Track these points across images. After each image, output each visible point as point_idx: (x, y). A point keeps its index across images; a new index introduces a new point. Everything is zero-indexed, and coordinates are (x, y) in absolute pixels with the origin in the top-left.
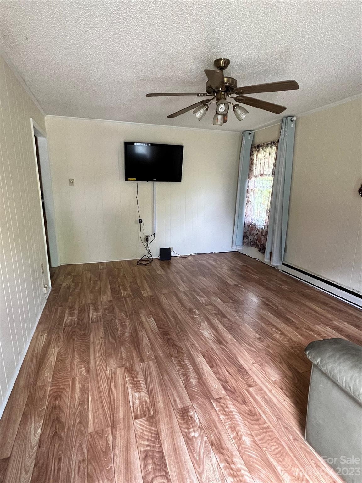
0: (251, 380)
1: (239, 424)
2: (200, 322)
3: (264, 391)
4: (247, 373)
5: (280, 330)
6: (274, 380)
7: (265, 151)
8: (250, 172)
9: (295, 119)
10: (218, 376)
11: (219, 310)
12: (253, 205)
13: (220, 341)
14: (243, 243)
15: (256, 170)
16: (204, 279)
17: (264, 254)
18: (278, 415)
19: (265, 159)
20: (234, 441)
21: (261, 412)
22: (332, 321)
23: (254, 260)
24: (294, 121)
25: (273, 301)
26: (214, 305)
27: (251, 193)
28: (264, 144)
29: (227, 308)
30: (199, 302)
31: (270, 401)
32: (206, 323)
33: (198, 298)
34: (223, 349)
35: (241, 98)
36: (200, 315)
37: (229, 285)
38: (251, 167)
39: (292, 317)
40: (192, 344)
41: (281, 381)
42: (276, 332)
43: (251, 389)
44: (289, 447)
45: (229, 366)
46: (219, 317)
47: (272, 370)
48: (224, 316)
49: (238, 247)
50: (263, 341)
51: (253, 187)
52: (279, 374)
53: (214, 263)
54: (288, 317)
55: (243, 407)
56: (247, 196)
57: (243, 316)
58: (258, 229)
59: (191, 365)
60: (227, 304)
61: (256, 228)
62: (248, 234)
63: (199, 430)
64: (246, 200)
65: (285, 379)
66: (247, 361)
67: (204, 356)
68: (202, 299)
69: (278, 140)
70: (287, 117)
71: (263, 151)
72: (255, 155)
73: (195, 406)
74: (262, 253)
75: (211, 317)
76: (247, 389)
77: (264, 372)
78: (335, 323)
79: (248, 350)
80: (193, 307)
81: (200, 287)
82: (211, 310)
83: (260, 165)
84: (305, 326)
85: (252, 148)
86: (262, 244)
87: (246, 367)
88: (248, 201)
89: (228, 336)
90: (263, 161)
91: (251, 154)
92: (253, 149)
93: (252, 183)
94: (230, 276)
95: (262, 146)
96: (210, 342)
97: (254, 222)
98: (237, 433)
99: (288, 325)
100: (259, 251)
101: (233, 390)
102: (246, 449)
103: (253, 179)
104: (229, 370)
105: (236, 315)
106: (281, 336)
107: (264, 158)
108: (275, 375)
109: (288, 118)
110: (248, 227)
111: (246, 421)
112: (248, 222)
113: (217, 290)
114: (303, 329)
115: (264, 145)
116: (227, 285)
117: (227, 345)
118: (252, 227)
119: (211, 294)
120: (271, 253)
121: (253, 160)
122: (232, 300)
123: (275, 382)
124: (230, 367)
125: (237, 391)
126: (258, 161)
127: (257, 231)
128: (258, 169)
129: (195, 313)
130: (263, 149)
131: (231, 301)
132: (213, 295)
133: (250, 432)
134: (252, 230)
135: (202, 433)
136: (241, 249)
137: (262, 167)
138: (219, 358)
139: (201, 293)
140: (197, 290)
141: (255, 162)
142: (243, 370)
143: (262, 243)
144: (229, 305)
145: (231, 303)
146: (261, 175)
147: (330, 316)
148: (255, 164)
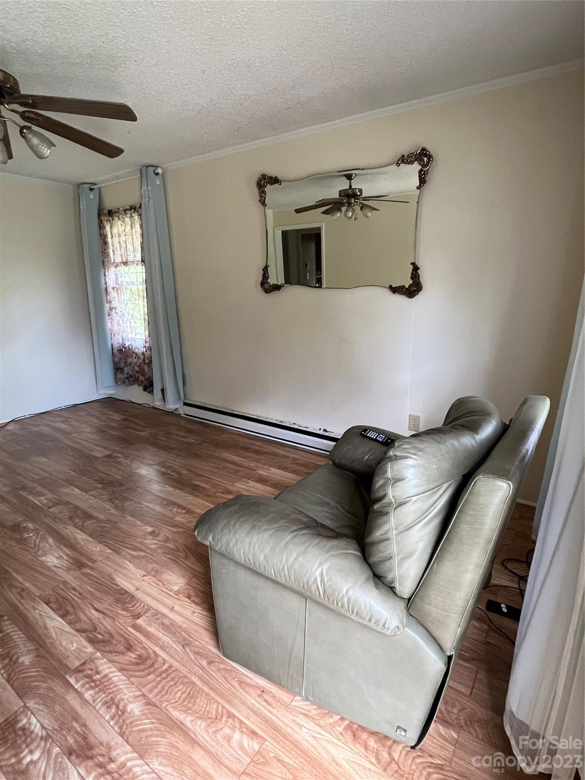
0: (140, 604)
1: (120, 689)
2: (37, 542)
3: (162, 614)
4: (133, 596)
5: (183, 508)
6: (176, 588)
7: (124, 221)
8: (105, 258)
9: (160, 171)
10: (78, 627)
11: (76, 507)
12: (120, 314)
13: (80, 562)
14: (116, 382)
15: (114, 254)
16: (45, 460)
17: (153, 394)
18: (184, 639)
19: (125, 235)
20: (112, 723)
21: (157, 649)
22: (255, 470)
23: (139, 406)
24: (160, 175)
25: (172, 465)
26: (67, 502)
27: (113, 294)
28: (119, 209)
29: (93, 501)
30: (35, 506)
31: (172, 624)
32: (51, 540)
33: (32, 498)
34: (87, 575)
35: (32, 115)
36: (37, 529)
37: (96, 458)
38: (105, 250)
39: (201, 481)
40: (19, 590)
41: (187, 587)
42: (178, 512)
43: (140, 621)
44: (201, 680)
45: (98, 599)
46: (78, 521)
47: (174, 575)
48: (87, 516)
49: (108, 390)
50: (158, 535)
51: (115, 284)
52: (184, 576)
53: (63, 426)
54: (196, 483)
55: (127, 658)
56: (107, 301)
57: (122, 505)
58: (136, 354)
59: (20, 630)
60: (92, 492)
61: (133, 352)
62: (122, 365)
63: (43, 743)
64: (107, 306)
65: (194, 579)
66: (130, 578)
67: (47, 604)
68: (42, 498)
69: (141, 204)
70: (148, 166)
71: (120, 223)
72: (108, 228)
73: (31, 704)
74: (149, 392)
75: (60, 527)
76: (133, 623)
77: (160, 583)
78: (260, 472)
79: (133, 559)
80: (20, 519)
81: (36, 477)
82: (60, 512)
83: (120, 245)
84: (219, 490)
85: (99, 215)
86: (148, 379)
87: (129, 588)
88: (111, 309)
89: (95, 548)
90: (123, 238)
91: (101, 227)
92: (103, 218)
93: (112, 276)
94: (98, 443)
95: (116, 212)
96: (61, 572)
97: (127, 344)
98: (118, 707)
99: (196, 496)
100: (145, 390)
101: (107, 637)
102: (135, 723)
103: (113, 269)
104: (99, 606)
105: (110, 508)
106: (186, 516)
107: (124, 233)
108: (177, 581)
109: (150, 168)
110: (120, 353)
111: (132, 676)
112: (117, 345)
113: (72, 473)
114: (218, 494)
115: (120, 212)
116: (91, 459)
117: (95, 565)
118: (125, 352)
119: (61, 483)
120: (163, 391)
121: (105, 236)
122: (101, 484)
123: (178, 593)
124: (102, 601)
125: (115, 636)
126: (114, 238)
127: (135, 358)
128: (118, 252)
129: (26, 529)
130: (119, 219)
131: (100, 486)
132: (64, 486)
133: (141, 691)
134: (128, 356)
135: (48, 746)
136: (114, 392)
137: (123, 249)
138: (80, 594)
139: (39, 488)
140: (31, 484)
141: (109, 240)
142: (126, 596)
143: (147, 376)
144: (96, 494)
145: (100, 488)
146: (125, 263)
147: (252, 464)
148: (110, 243)
